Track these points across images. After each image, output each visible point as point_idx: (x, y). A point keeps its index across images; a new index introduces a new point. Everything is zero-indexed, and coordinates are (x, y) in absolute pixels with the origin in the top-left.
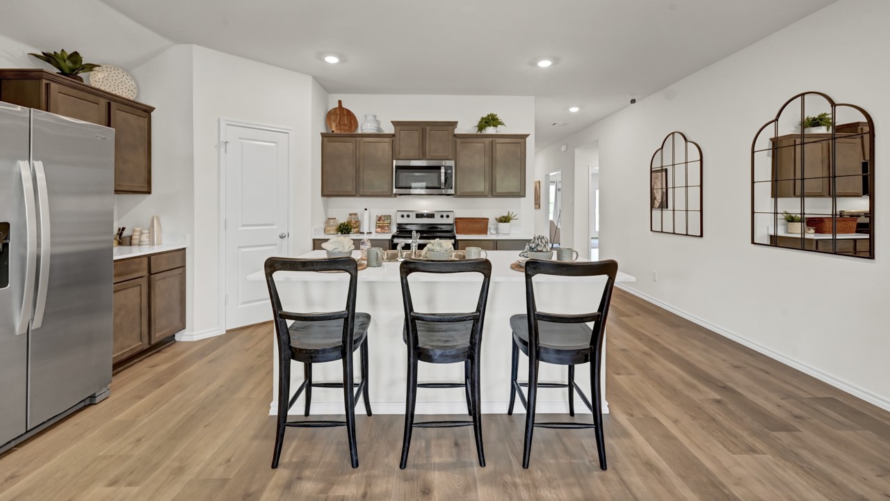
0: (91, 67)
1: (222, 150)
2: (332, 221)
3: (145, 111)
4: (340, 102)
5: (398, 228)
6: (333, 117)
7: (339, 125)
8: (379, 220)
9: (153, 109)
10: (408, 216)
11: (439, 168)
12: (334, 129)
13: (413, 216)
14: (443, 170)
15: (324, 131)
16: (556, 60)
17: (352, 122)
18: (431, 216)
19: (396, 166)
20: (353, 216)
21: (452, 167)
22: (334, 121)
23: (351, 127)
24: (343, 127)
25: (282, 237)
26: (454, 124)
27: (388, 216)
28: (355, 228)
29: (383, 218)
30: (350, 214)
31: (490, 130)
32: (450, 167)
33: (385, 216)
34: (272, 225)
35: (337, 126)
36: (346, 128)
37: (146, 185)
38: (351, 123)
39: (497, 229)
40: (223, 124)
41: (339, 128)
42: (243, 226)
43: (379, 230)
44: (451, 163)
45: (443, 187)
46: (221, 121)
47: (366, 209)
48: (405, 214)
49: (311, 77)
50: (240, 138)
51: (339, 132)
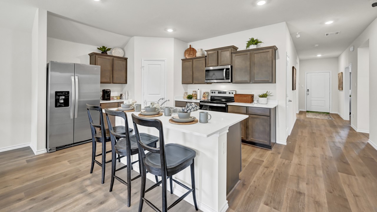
0: (109, 49)
1: (142, 69)
2: (186, 94)
3: (125, 59)
4: (190, 46)
5: (211, 98)
6: (187, 52)
9: (127, 58)
10: (214, 93)
11: (223, 69)
13: (217, 92)
14: (225, 71)
15: (183, 58)
17: (194, 52)
18: (225, 93)
19: (206, 70)
20: (194, 92)
21: (229, 68)
22: (187, 54)
23: (194, 55)
24: (190, 56)
25: (162, 99)
26: (232, 47)
28: (194, 97)
29: (205, 93)
30: (193, 91)
31: (253, 47)
32: (228, 69)
33: (206, 92)
34: (159, 94)
35: (188, 56)
36: (192, 56)
37: (125, 81)
39: (258, 101)
40: (143, 60)
42: (149, 94)
43: (204, 98)
44: (229, 67)
45: (225, 79)
47: (199, 89)
48: (214, 92)
49: (173, 39)
50: (148, 65)
51: (189, 58)
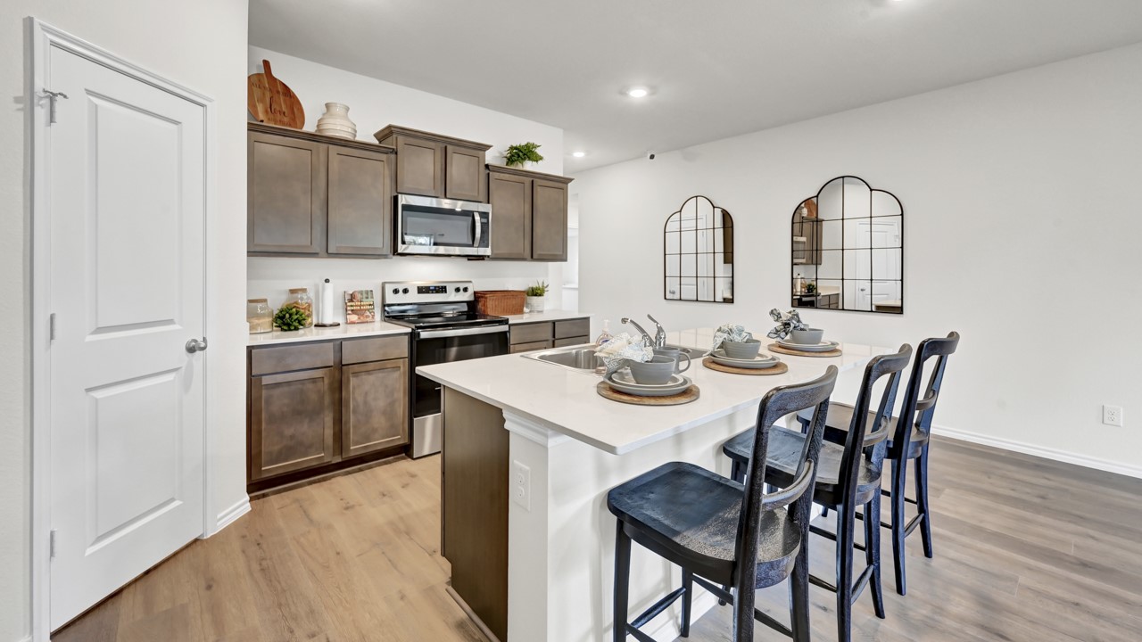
1: (41, 114)
2: (259, 305)
4: (266, 64)
5: (383, 311)
6: (258, 90)
7: (270, 110)
8: (351, 300)
10: (405, 291)
11: (470, 214)
12: (261, 116)
13: (414, 289)
14: (478, 218)
16: (653, 89)
17: (295, 110)
18: (442, 290)
19: (403, 206)
20: (299, 295)
21: (487, 214)
22: (262, 100)
23: (294, 119)
24: (279, 117)
25: (191, 350)
26: (485, 148)
27: (367, 292)
29: (359, 296)
30: (293, 291)
31: (529, 166)
32: (485, 215)
33: (361, 292)
34: (170, 322)
35: (266, 112)
36: (286, 119)
38: (293, 113)
40: (41, 38)
41: (271, 116)
42: (99, 330)
43: (354, 318)
45: (477, 243)
46: (37, 29)
47: (327, 281)
48: (401, 288)
50: (89, 92)
51: (272, 124)
